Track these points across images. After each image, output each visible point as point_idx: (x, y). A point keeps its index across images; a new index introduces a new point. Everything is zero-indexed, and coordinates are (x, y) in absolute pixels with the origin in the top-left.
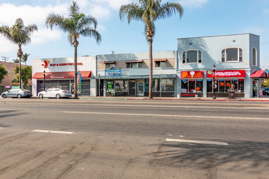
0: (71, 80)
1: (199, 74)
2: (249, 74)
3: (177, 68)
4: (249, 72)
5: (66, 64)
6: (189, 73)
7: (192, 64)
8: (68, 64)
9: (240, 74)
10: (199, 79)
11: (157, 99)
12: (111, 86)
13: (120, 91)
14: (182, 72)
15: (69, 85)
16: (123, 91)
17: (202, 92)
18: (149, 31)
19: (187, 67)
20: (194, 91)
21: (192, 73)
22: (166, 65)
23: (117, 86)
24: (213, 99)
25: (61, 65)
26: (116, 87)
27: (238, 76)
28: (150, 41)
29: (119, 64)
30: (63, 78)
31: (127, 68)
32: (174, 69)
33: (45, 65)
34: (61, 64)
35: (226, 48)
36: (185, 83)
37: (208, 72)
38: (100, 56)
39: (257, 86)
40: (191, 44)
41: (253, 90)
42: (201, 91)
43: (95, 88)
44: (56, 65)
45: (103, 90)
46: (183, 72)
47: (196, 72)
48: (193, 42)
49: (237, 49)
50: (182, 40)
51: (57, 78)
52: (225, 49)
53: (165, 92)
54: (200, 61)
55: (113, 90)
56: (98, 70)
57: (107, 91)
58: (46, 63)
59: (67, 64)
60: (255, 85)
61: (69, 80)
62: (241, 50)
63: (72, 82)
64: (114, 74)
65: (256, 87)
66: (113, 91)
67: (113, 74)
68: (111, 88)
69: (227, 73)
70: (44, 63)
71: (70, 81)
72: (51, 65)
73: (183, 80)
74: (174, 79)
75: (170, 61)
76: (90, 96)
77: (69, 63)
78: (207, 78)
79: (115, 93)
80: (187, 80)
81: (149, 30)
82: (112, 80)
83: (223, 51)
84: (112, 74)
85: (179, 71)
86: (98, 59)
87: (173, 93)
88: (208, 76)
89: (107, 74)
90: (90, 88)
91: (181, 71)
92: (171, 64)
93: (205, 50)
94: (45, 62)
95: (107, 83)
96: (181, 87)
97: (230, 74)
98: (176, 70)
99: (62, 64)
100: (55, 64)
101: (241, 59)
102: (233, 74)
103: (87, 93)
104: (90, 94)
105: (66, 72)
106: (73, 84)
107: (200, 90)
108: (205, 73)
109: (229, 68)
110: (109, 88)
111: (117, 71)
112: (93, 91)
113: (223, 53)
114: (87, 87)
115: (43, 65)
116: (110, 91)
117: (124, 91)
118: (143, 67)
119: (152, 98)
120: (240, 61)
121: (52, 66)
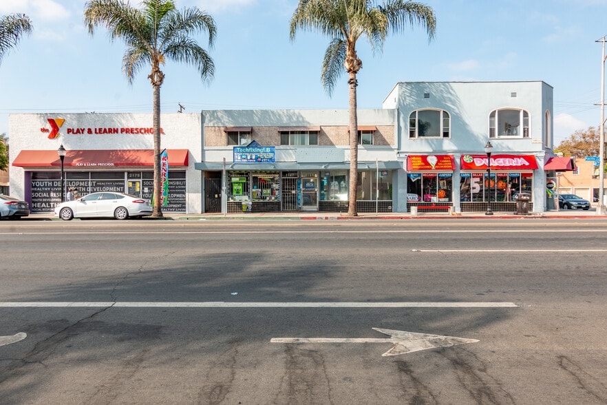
0: (129, 173)
1: (447, 162)
2: (541, 163)
3: (399, 148)
4: (543, 160)
5: (116, 131)
6: (424, 158)
7: (432, 140)
8: (122, 130)
9: (527, 164)
10: (446, 173)
11: (371, 218)
12: (240, 187)
13: (261, 201)
14: (409, 156)
15: (123, 186)
16: (268, 198)
17: (450, 200)
18: (352, 60)
19: (420, 146)
20: (435, 199)
21: (432, 161)
22: (375, 140)
23: (255, 187)
24: (486, 214)
25: (100, 131)
26: (254, 190)
27: (523, 167)
28: (351, 83)
29: (262, 134)
30: (111, 167)
31: (282, 144)
32: (392, 150)
33: (51, 129)
34: (100, 129)
35: (498, 108)
36: (413, 181)
37: (465, 157)
38: (213, 113)
39: (556, 188)
40: (427, 96)
41: (548, 195)
42: (447, 199)
43: (198, 192)
44: (86, 132)
45: (220, 198)
46: (413, 156)
47: (440, 158)
48: (433, 92)
49: (519, 112)
50: (409, 87)
51: (93, 166)
52: (495, 111)
53: (371, 201)
54: (446, 135)
55: (246, 197)
56: (205, 148)
57: (231, 201)
58: (55, 127)
59: (119, 131)
60: (550, 186)
61: (123, 173)
62: (526, 114)
63: (130, 178)
64: (257, 158)
65: (553, 189)
66: (246, 200)
67: (254, 157)
68: (241, 193)
69: (501, 160)
70: (49, 126)
71: (126, 174)
72: (69, 131)
73: (410, 174)
74: (391, 171)
75: (382, 131)
76: (187, 212)
77: (125, 127)
78: (462, 172)
79: (251, 203)
80: (420, 175)
81: (351, 58)
82: (243, 174)
83: (492, 115)
84: (251, 159)
85: (402, 155)
86: (207, 121)
87: (391, 204)
88: (465, 166)
89: (239, 158)
90: (184, 193)
91: (407, 155)
92: (386, 138)
93: (457, 111)
94: (52, 122)
95: (230, 180)
96: (406, 190)
97: (508, 162)
98: (396, 151)
99: (105, 129)
100: (83, 130)
101: (526, 132)
102: (514, 162)
103: (174, 206)
104: (185, 208)
105: (117, 150)
106: (134, 183)
107: (445, 197)
108: (458, 161)
109: (504, 151)
110: (234, 193)
111: (264, 153)
112: (194, 199)
113: (493, 119)
114: (175, 189)
115: (44, 130)
116: (237, 199)
117: (270, 198)
118: (320, 144)
119: (357, 215)
120: (524, 136)
121: (73, 133)
